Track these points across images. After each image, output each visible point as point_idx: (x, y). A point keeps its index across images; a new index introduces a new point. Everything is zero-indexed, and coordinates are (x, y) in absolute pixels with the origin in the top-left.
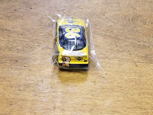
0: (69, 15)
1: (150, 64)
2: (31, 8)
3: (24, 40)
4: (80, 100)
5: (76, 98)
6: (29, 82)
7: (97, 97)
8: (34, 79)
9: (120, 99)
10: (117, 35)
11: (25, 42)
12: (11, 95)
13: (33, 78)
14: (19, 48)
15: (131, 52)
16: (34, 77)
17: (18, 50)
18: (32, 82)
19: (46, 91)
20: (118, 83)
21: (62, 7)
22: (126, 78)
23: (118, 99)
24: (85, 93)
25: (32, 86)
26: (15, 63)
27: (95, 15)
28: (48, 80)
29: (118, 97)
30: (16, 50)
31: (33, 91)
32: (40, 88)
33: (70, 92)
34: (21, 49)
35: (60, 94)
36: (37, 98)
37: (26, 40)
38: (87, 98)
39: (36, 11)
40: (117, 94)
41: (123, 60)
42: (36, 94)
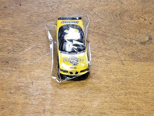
0: (58, 12)
1: (136, 62)
2: (21, 5)
3: (15, 39)
4: (69, 102)
5: (65, 100)
6: (19, 84)
7: (85, 98)
8: (24, 81)
9: (107, 100)
10: (105, 32)
11: (15, 41)
12: (2, 98)
14: (9, 48)
15: (118, 50)
16: (24, 79)
17: (8, 50)
18: (23, 84)
19: (36, 94)
20: (106, 83)
21: (51, 3)
22: (113, 77)
23: (105, 100)
25: (22, 88)
26: (6, 64)
27: (83, 10)
28: (38, 82)
29: (105, 98)
30: (6, 51)
31: (24, 93)
32: (30, 90)
33: (59, 93)
34: (12, 49)
35: (49, 96)
36: (27, 101)
37: (16, 40)
38: (75, 99)
39: (26, 8)
40: (104, 95)
41: (110, 59)
42: (27, 97)
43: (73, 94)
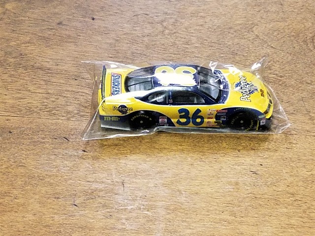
0: (175, 33)
3: (81, 91)
4: (207, 226)
5: (198, 222)
6: (94, 186)
7: (242, 217)
8: (104, 180)
9: (293, 221)
10: (281, 77)
11: (84, 94)
12: (56, 216)
13: (102, 175)
14: (70, 108)
15: (312, 115)
16: (104, 175)
17: (68, 112)
18: (101, 186)
19: (132, 207)
20: (288, 186)
21: (159, 15)
22: (304, 173)
23: (288, 223)
24: (216, 209)
25: (101, 194)
26: (62, 143)
27: (232, 31)
28: (135, 181)
29: (289, 217)
30: (64, 115)
31: (105, 206)
32: (119, 198)
33: (183, 207)
34: (76, 112)
35: (162, 212)
36: (112, 222)
37: (85, 91)
38: (220, 220)
39: (104, 25)
40: (285, 210)
41: (295, 133)
42: (111, 214)
43: (216, 207)
